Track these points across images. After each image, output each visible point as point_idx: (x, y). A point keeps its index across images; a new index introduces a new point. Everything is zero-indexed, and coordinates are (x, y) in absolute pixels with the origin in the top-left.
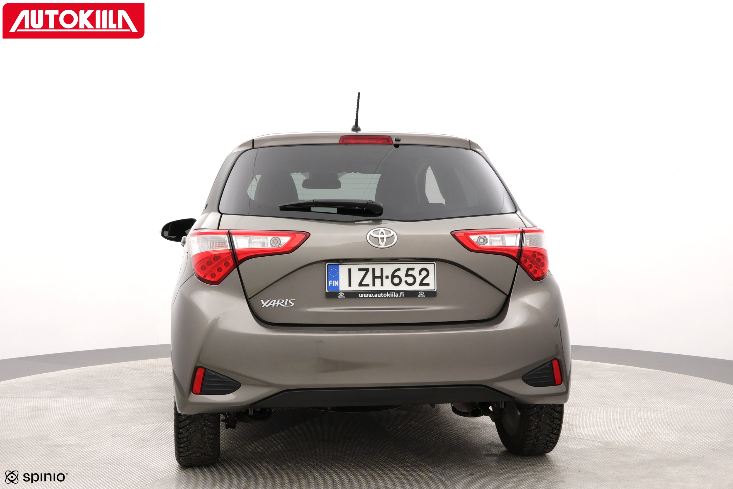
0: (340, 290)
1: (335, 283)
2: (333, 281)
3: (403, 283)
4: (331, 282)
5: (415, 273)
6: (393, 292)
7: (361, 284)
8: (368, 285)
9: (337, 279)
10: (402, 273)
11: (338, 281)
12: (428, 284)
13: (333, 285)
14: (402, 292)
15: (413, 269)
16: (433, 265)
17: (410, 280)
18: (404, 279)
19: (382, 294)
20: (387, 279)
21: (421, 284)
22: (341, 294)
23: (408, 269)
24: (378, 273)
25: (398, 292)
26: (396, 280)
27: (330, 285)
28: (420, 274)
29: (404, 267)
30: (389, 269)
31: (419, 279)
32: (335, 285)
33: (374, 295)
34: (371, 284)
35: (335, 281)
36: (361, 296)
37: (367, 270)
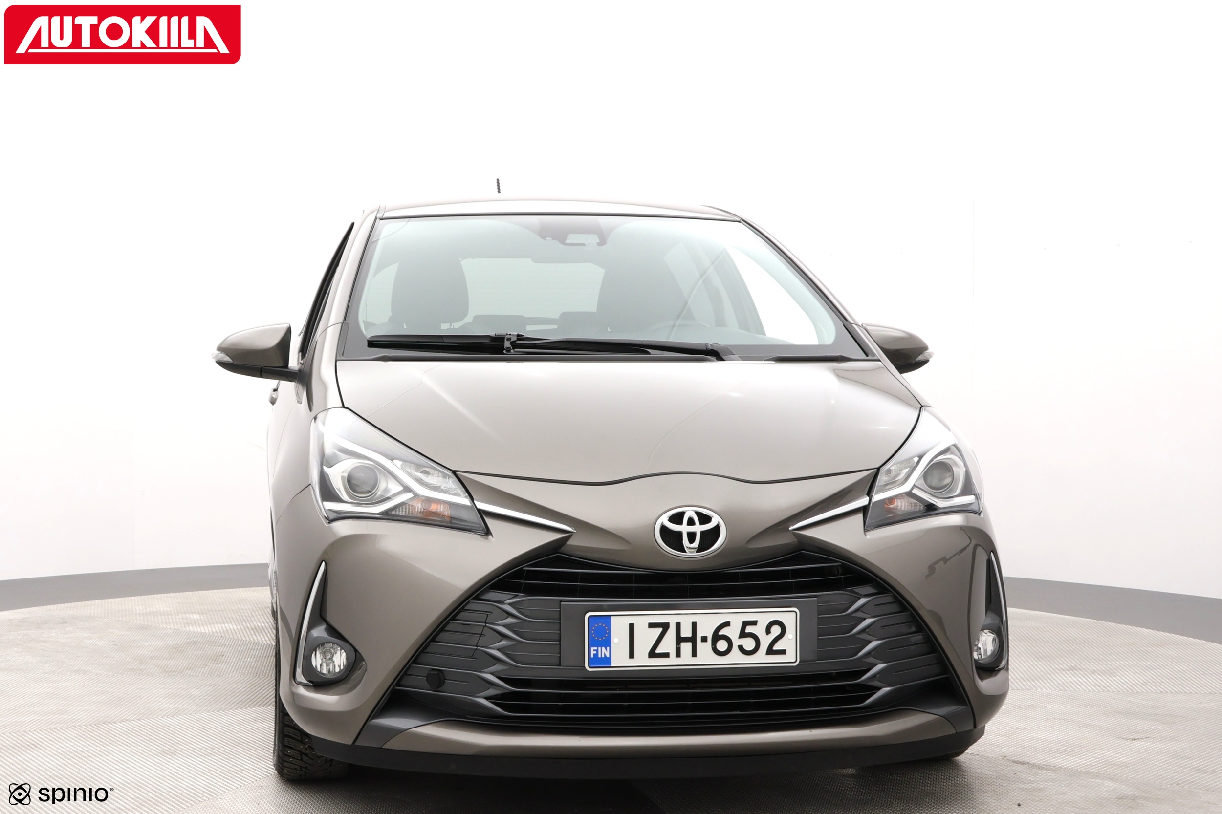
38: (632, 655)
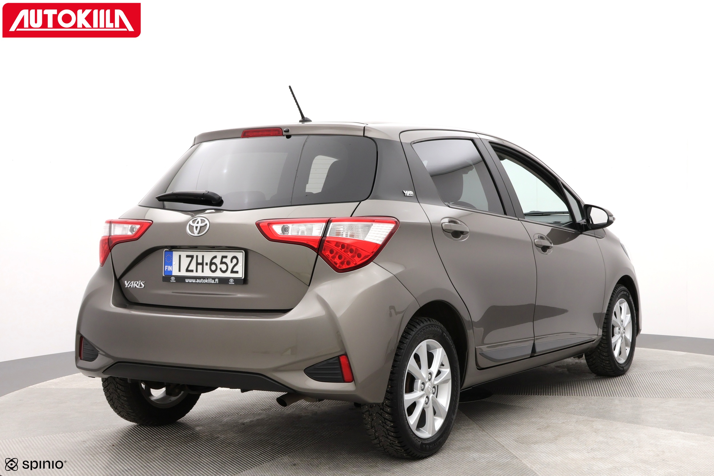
0: (173, 275)
1: (170, 268)
2: (168, 266)
3: (218, 270)
4: (167, 267)
5: (227, 260)
6: (211, 278)
7: (187, 270)
8: (192, 271)
9: (171, 264)
10: (217, 261)
11: (171, 266)
12: (237, 272)
13: (168, 270)
14: (217, 278)
15: (226, 257)
16: (242, 253)
17: (224, 267)
18: (219, 266)
19: (202, 280)
20: (207, 266)
21: (232, 272)
22: (173, 278)
23: (223, 257)
24: (200, 261)
25: (214, 278)
26: (213, 267)
27: (166, 270)
28: (232, 262)
29: (219, 255)
30: (208, 256)
31: (231, 266)
32: (170, 270)
33: (196, 281)
34: (195, 271)
35: (170, 266)
36: (187, 281)
37: (192, 257)
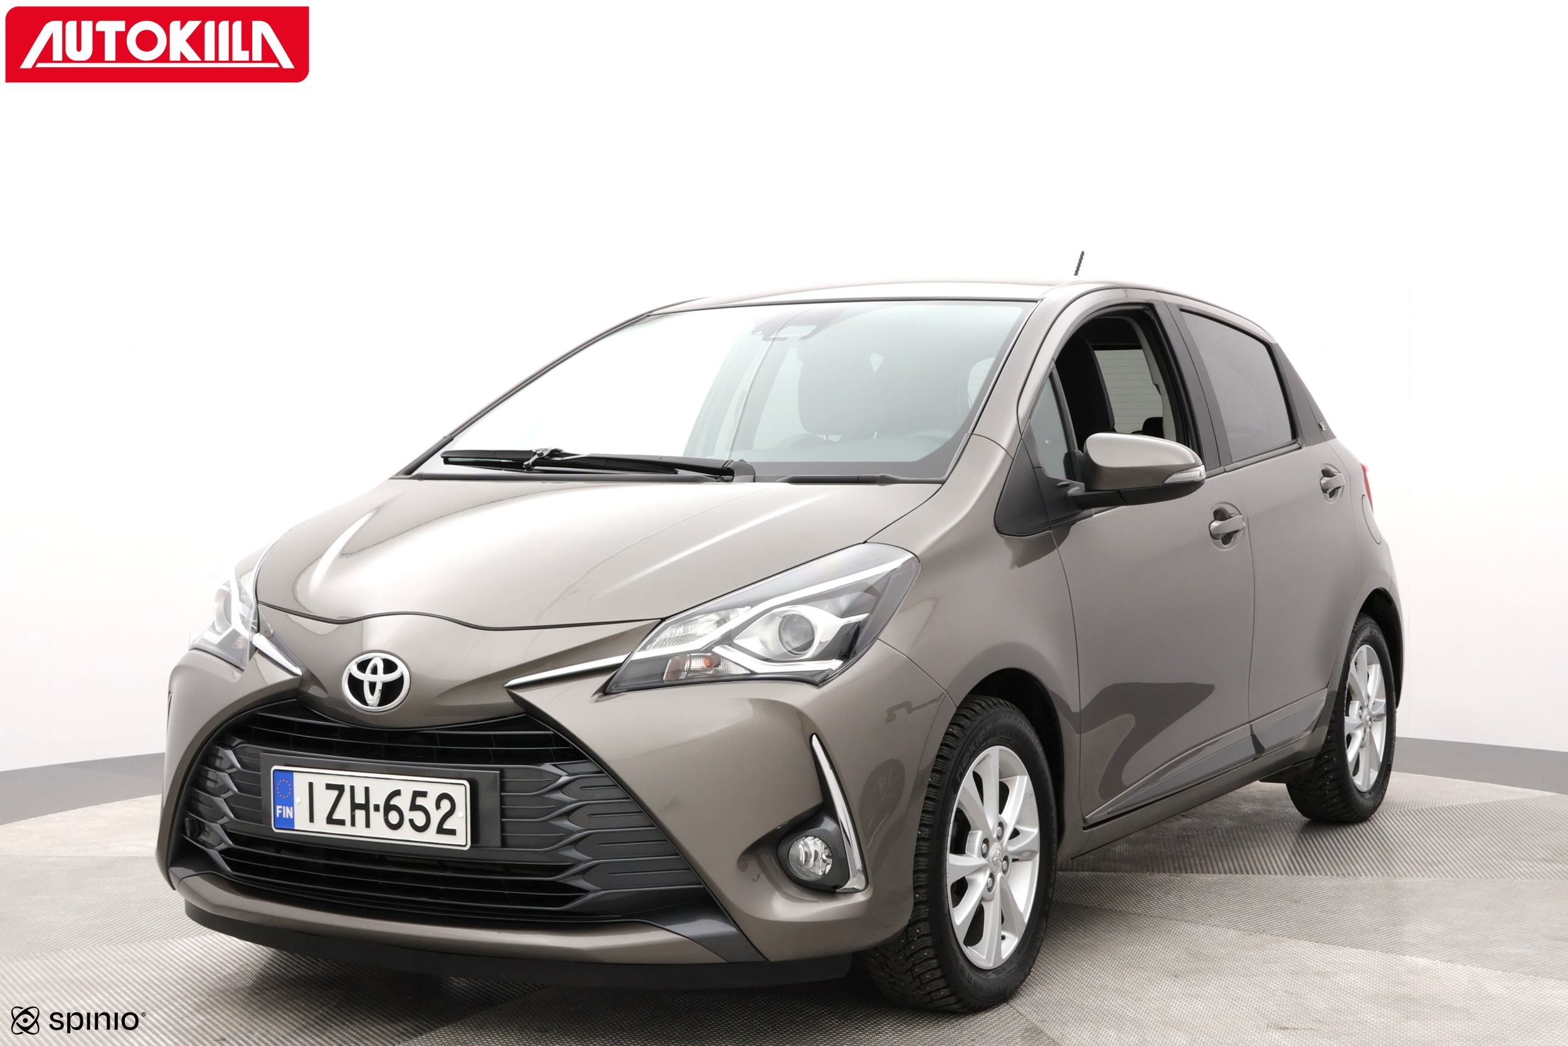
38: (312, 820)
